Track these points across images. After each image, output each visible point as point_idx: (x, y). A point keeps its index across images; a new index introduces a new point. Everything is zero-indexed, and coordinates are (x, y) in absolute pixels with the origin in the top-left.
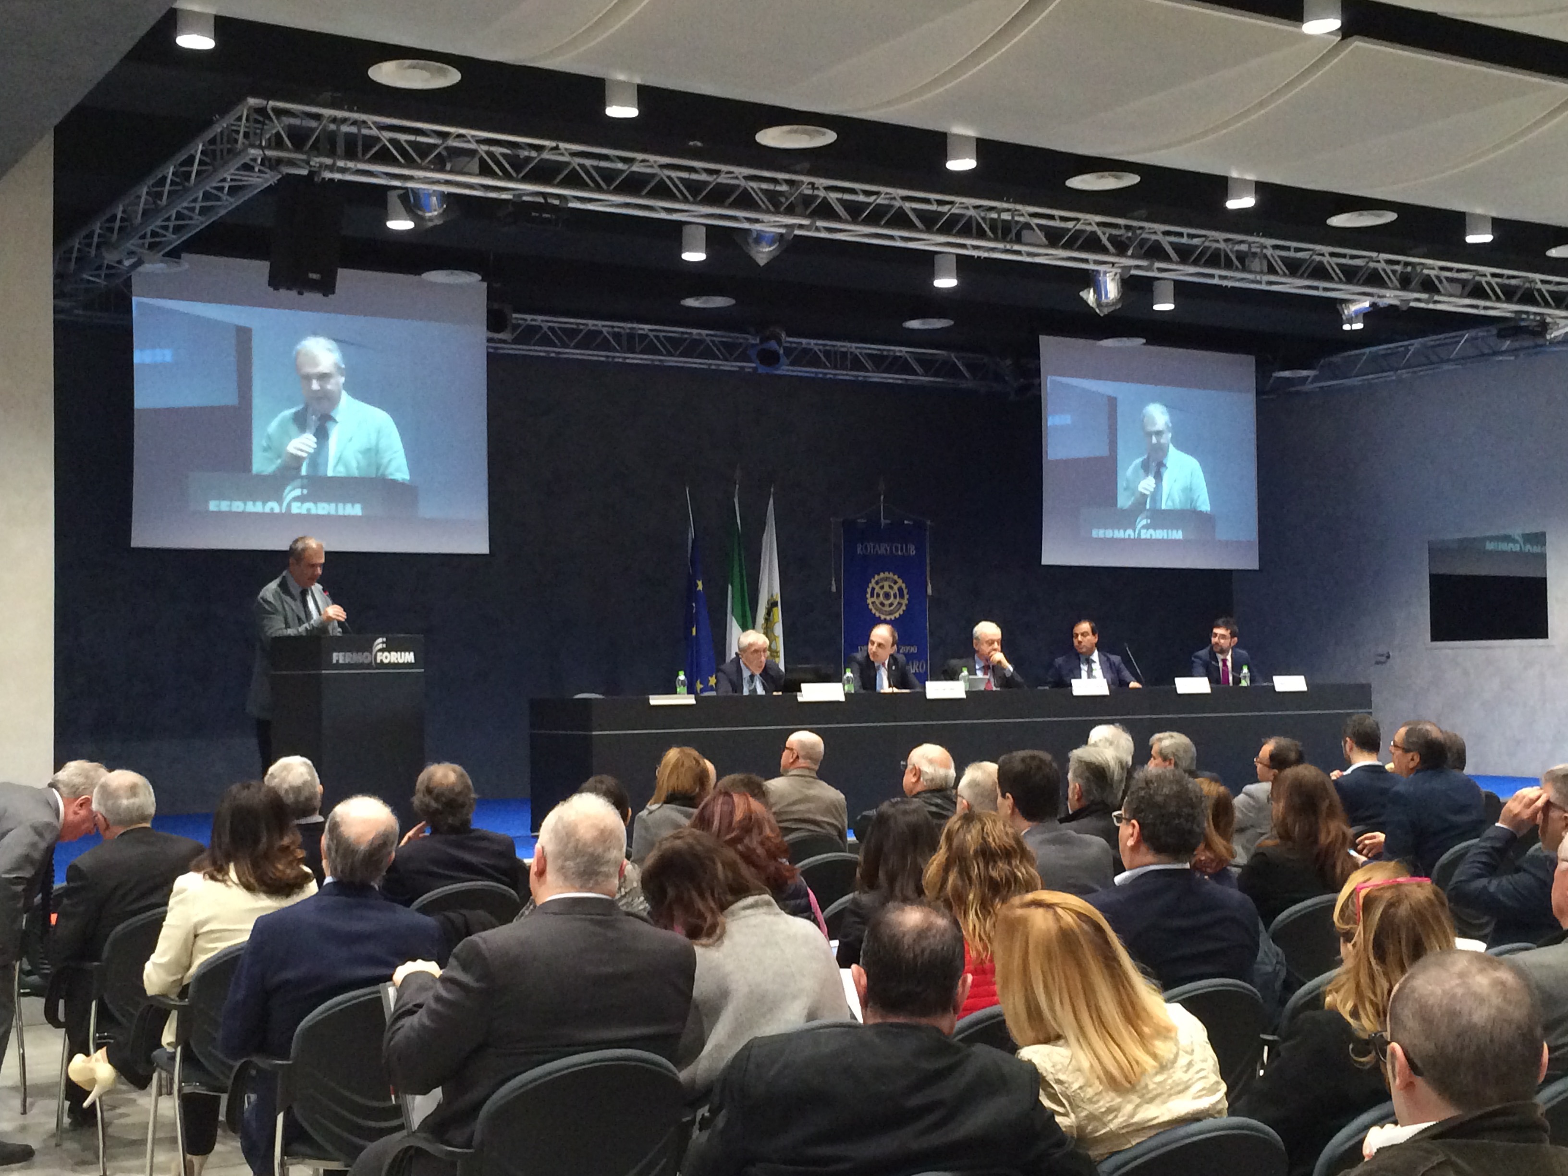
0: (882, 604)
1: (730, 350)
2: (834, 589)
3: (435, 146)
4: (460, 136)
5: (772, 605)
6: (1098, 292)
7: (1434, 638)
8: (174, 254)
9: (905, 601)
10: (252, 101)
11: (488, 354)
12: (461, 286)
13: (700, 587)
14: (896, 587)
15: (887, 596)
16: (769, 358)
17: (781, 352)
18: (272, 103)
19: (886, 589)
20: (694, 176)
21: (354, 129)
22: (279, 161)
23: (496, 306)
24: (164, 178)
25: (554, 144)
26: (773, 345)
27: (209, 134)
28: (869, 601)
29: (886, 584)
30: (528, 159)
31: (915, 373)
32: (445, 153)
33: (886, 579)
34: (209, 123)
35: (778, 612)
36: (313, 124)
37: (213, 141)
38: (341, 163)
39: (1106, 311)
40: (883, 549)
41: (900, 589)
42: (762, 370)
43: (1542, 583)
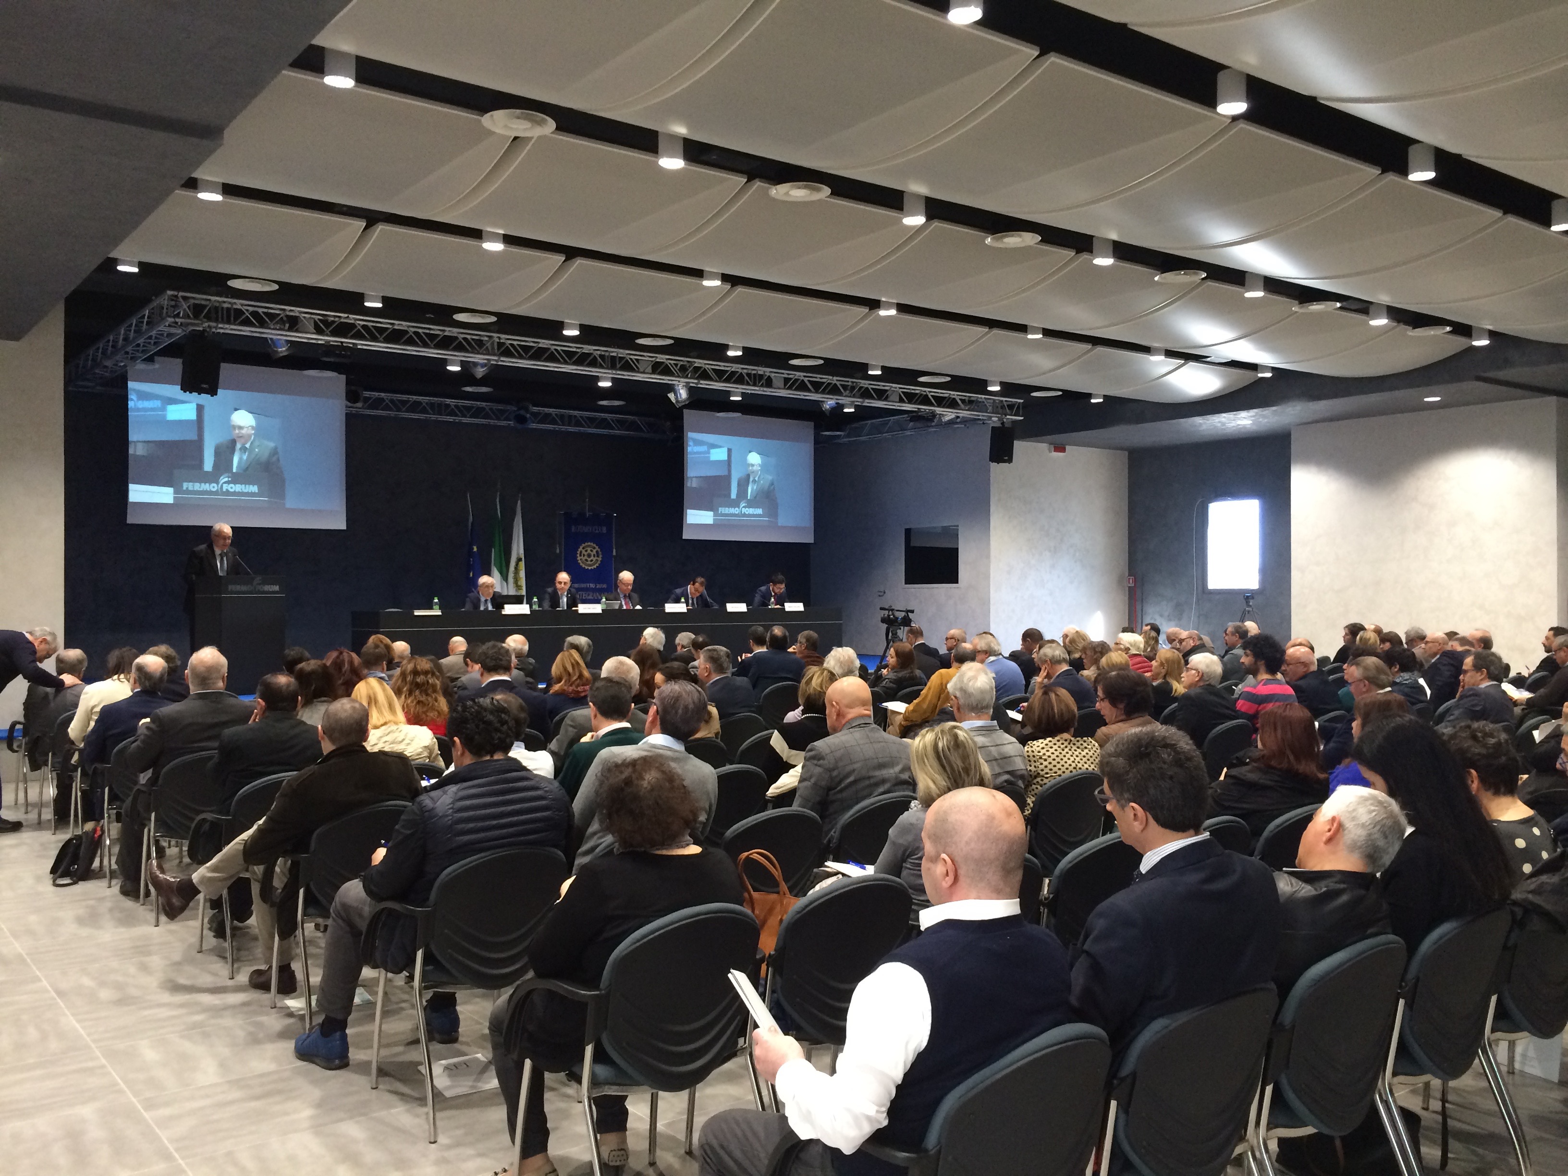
0: (586, 560)
1: (499, 415)
2: (558, 551)
3: (279, 314)
4: (291, 311)
5: (519, 560)
6: (676, 394)
7: (906, 583)
8: (150, 360)
9: (600, 559)
10: (169, 293)
11: (347, 414)
12: (326, 378)
13: (475, 549)
14: (595, 551)
15: (589, 556)
16: (521, 420)
17: (528, 416)
18: (181, 294)
19: (589, 551)
20: (432, 332)
21: (229, 306)
22: (188, 324)
23: (353, 388)
24: (144, 315)
25: (346, 315)
26: (522, 412)
27: (151, 306)
28: (579, 558)
29: (589, 549)
30: (333, 322)
31: (613, 429)
32: (285, 319)
33: (589, 546)
34: (150, 301)
35: (522, 564)
36: (208, 303)
37: (153, 309)
38: (220, 326)
39: (680, 405)
40: (586, 529)
41: (597, 552)
42: (519, 426)
43: (955, 552)
